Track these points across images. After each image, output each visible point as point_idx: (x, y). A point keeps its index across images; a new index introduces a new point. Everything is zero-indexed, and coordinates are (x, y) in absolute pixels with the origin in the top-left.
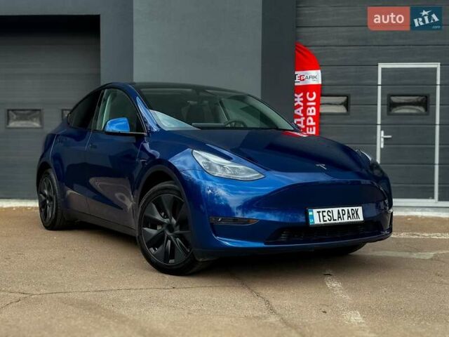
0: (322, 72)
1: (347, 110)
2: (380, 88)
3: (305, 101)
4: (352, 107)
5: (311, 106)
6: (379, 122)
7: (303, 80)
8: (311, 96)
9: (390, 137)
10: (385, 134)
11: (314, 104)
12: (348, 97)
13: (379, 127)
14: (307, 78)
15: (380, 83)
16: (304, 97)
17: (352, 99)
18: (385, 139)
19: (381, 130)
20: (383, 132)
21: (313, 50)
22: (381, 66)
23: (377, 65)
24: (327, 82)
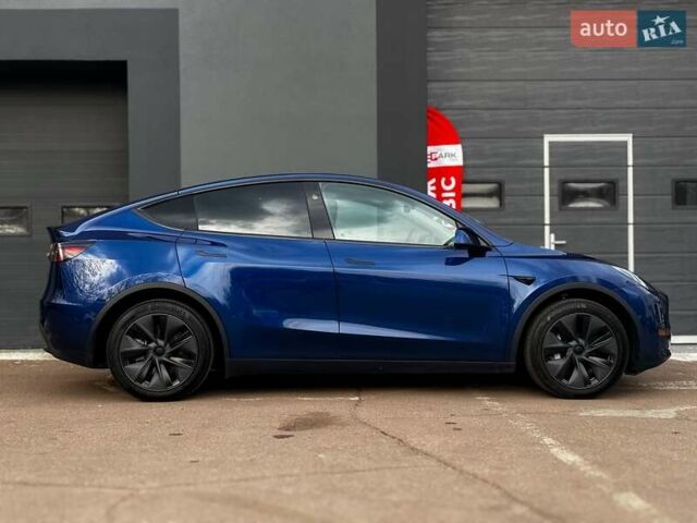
0: (463, 148)
1: (501, 204)
2: (547, 171)
3: (439, 191)
4: (507, 200)
5: (448, 198)
6: (547, 221)
7: (436, 159)
8: (448, 183)
9: (563, 242)
10: (556, 239)
11: (453, 194)
12: (500, 184)
13: (547, 229)
14: (441, 156)
15: (546, 163)
16: (438, 184)
17: (507, 187)
18: (556, 245)
19: (551, 232)
20: (553, 236)
21: (450, 116)
22: (548, 138)
23: (542, 138)
24: (471, 162)
